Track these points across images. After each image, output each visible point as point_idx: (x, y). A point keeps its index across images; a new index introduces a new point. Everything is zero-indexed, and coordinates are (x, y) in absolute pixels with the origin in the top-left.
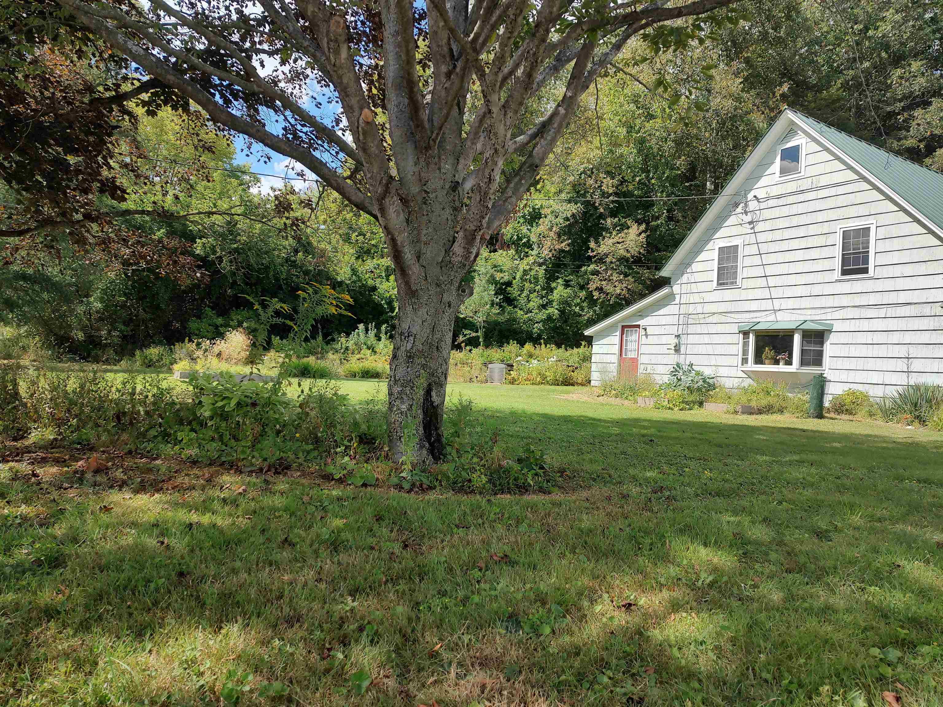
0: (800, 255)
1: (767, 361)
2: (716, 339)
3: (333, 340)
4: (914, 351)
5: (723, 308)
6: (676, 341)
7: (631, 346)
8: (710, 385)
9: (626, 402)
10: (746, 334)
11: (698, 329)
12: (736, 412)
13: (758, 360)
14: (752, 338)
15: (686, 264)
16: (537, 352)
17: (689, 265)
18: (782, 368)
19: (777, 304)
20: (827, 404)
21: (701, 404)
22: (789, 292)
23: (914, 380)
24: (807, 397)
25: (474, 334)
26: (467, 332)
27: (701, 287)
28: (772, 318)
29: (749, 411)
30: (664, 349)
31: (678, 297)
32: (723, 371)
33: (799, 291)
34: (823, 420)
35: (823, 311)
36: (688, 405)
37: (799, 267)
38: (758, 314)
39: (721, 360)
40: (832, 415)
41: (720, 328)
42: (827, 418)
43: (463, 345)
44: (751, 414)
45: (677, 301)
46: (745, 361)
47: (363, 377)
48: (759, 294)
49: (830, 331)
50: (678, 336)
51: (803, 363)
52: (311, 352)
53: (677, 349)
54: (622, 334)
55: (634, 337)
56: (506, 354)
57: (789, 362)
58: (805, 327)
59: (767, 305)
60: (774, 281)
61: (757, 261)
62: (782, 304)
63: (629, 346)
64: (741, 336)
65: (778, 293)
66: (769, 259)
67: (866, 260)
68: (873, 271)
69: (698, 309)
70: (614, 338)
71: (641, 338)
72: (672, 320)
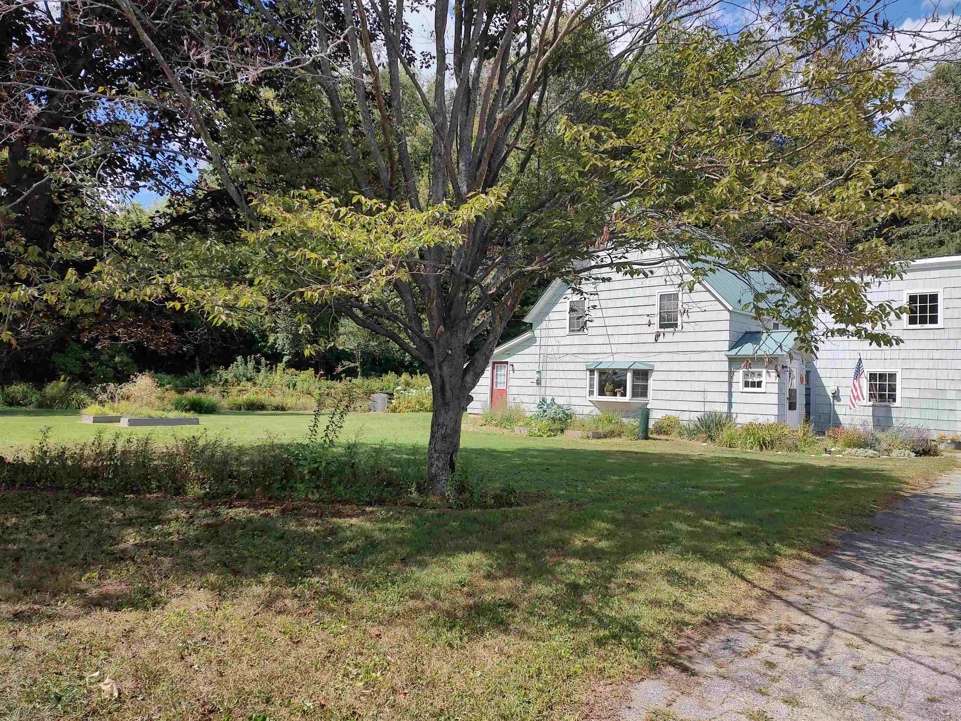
0: (630, 311)
1: (608, 393)
2: (569, 375)
3: (210, 372)
4: (709, 387)
5: (575, 350)
6: (538, 376)
7: (501, 379)
8: (567, 415)
9: (505, 431)
10: (592, 371)
11: (555, 366)
12: (588, 437)
13: (602, 393)
14: (596, 375)
15: (545, 313)
16: (414, 381)
17: (547, 314)
18: (619, 399)
19: (614, 349)
20: (651, 426)
21: (562, 431)
22: (623, 339)
23: (709, 408)
24: (637, 424)
25: (352, 365)
26: (346, 363)
27: (557, 332)
28: (611, 359)
29: (598, 436)
30: (528, 383)
31: (538, 339)
32: (574, 401)
33: (629, 339)
34: (647, 441)
35: (647, 355)
36: (552, 432)
37: (629, 321)
38: (601, 356)
39: (573, 392)
40: (655, 436)
41: (572, 366)
42: (651, 438)
43: (343, 375)
44: (599, 438)
45: (538, 343)
46: (591, 393)
47: (249, 409)
48: (600, 340)
49: (652, 371)
50: (539, 372)
51: (634, 395)
52: (190, 386)
53: (539, 382)
54: (493, 368)
55: (503, 371)
56: (385, 383)
57: (624, 395)
58: (635, 367)
59: (607, 349)
60: (612, 330)
61: (599, 313)
62: (617, 349)
63: (499, 379)
64: (588, 373)
65: (615, 340)
66: (608, 313)
67: (675, 317)
68: (681, 326)
69: (555, 350)
70: (487, 372)
71: (509, 373)
72: (534, 359)
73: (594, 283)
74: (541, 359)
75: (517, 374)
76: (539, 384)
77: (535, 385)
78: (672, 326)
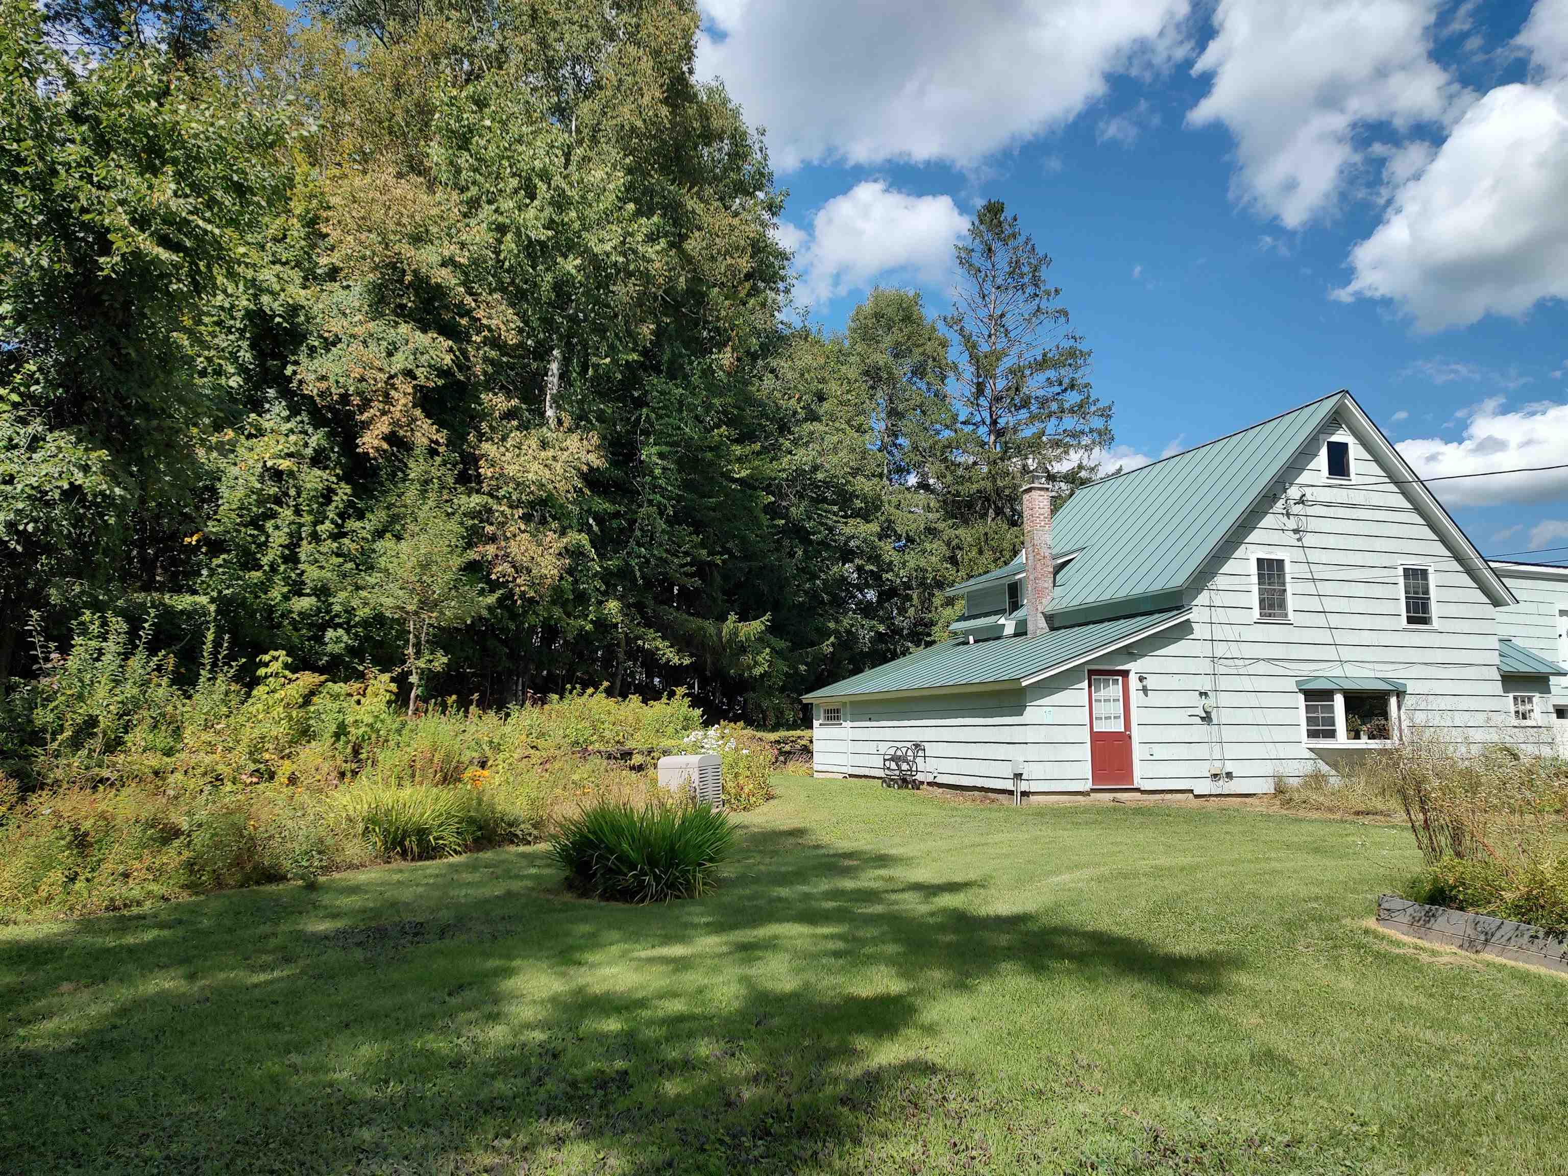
2: (1266, 700)
5: (1271, 651)
7: (1108, 709)
11: (1235, 683)
19: (1343, 653)
27: (1233, 615)
41: (1269, 684)
48: (1316, 636)
50: (1205, 694)
54: (1090, 686)
55: (1113, 692)
59: (1330, 653)
60: (1334, 620)
61: (1310, 588)
62: (1346, 654)
63: (1100, 709)
64: (1302, 697)
65: (1340, 637)
66: (1324, 588)
67: (1425, 607)
68: (1436, 623)
69: (1234, 650)
70: (1078, 694)
71: (1136, 697)
72: (1191, 666)
73: (1296, 531)
74: (1205, 666)
75: (1154, 699)
76: (1207, 718)
77: (1199, 721)
78: (1425, 621)
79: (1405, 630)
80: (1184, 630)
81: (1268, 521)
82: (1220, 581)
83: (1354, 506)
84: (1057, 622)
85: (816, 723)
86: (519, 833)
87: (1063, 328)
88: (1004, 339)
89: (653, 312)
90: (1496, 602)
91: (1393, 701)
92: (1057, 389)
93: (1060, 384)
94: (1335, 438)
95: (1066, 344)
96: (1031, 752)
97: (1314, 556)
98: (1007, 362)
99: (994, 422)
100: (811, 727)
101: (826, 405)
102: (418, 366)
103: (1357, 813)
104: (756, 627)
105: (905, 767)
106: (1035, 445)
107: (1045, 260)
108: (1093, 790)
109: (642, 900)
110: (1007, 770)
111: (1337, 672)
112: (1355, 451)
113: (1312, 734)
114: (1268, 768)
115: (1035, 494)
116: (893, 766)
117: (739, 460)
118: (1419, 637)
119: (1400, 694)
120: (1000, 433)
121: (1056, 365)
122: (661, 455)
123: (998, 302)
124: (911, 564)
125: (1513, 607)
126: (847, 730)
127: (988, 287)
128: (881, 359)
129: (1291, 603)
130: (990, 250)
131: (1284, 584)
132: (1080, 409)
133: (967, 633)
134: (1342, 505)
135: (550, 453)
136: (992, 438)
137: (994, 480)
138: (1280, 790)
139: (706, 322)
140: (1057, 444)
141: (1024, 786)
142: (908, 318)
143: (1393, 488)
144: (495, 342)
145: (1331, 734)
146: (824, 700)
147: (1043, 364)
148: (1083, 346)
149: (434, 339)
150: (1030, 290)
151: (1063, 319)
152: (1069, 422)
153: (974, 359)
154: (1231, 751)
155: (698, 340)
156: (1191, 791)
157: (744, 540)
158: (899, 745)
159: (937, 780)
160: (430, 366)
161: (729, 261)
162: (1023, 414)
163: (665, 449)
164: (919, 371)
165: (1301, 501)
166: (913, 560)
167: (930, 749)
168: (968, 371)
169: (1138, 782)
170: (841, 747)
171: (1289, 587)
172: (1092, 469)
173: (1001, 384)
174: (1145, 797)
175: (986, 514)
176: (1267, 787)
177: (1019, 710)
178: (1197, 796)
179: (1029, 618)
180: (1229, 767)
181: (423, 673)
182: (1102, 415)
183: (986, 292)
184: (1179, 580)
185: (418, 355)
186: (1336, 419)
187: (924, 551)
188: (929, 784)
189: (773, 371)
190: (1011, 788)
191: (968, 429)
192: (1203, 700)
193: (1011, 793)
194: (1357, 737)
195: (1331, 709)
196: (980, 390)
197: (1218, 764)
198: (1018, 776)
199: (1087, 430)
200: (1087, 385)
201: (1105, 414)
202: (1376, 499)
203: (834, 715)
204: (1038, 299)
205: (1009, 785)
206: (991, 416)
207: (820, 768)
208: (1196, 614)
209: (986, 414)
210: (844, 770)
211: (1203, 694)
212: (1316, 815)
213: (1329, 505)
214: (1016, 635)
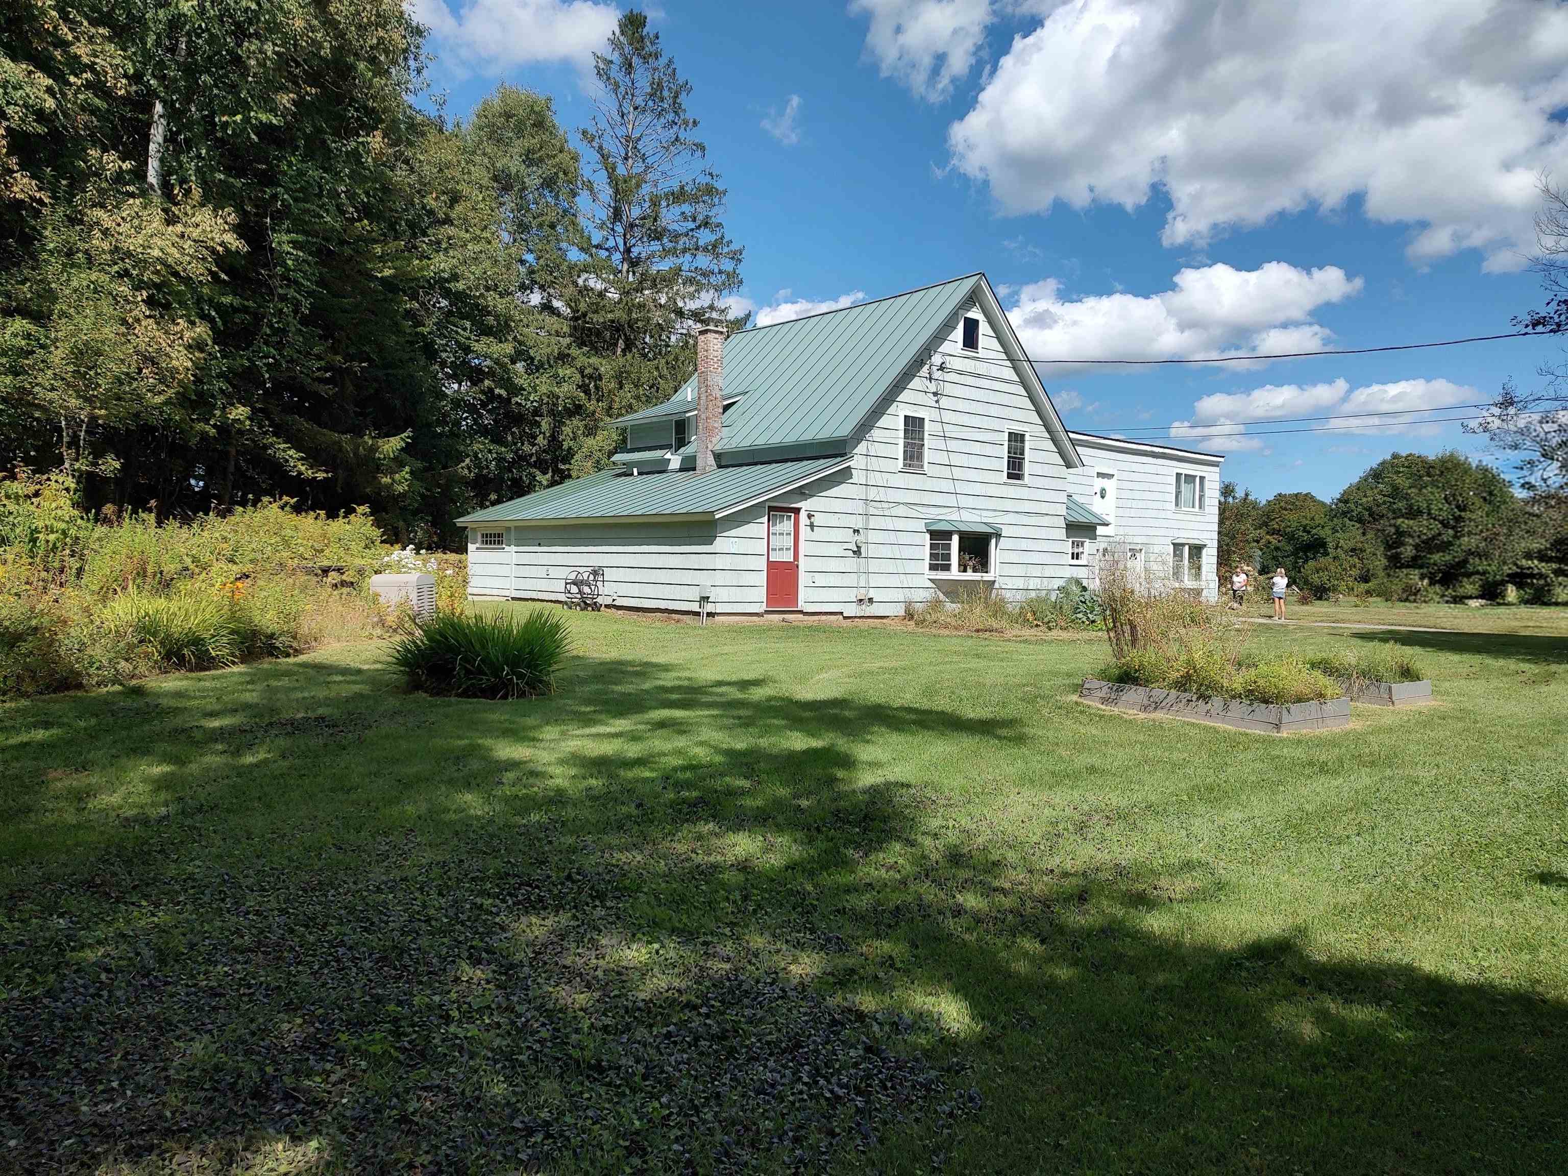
5: (909, 497)
7: (781, 542)
11: (881, 523)
19: (960, 501)
27: (885, 464)
30: (839, 551)
31: (856, 474)
32: (909, 581)
38: (943, 510)
45: (855, 479)
48: (944, 486)
49: (995, 536)
54: (769, 521)
55: (786, 527)
59: (951, 500)
60: (957, 473)
61: (941, 444)
62: (964, 501)
63: (775, 542)
64: (928, 536)
65: (961, 487)
66: (953, 445)
67: (1020, 466)
68: (1027, 479)
69: (882, 495)
70: (759, 528)
71: (804, 531)
72: (848, 506)
73: (935, 394)
74: (860, 507)
75: (819, 534)
76: (857, 552)
77: (850, 554)
78: (1019, 477)
79: (1005, 484)
80: (845, 475)
81: (916, 383)
82: (876, 434)
83: (979, 376)
84: (724, 460)
85: (471, 547)
86: (278, 644)
87: (698, 164)
88: (640, 164)
89: (294, 79)
90: (1069, 465)
91: (993, 541)
92: (692, 225)
93: (694, 220)
94: (970, 315)
95: (704, 180)
96: (719, 578)
97: (947, 417)
98: (646, 189)
99: (628, 251)
100: (464, 550)
101: (459, 208)
102: (8, 103)
103: (978, 631)
104: (392, 445)
105: (586, 590)
106: (667, 280)
107: (686, 87)
108: (767, 612)
109: (505, 697)
110: (694, 593)
111: (955, 517)
112: (984, 328)
113: (933, 567)
114: (900, 596)
115: (710, 336)
116: (574, 589)
117: (381, 258)
118: (1014, 490)
119: (998, 536)
120: (634, 263)
121: (695, 200)
122: (295, 244)
123: (638, 125)
124: (543, 389)
125: (1079, 470)
126: (510, 554)
127: (628, 108)
128: (515, 165)
129: (927, 456)
130: (630, 65)
131: (923, 440)
132: (713, 249)
133: (629, 465)
134: (972, 374)
135: (179, 228)
136: (626, 267)
137: (630, 311)
138: (910, 615)
139: (353, 99)
140: (690, 281)
141: (709, 608)
142: (540, 124)
143: (1008, 363)
144: (98, 87)
145: (947, 568)
146: (483, 524)
147: (678, 196)
148: (719, 185)
149: (30, 73)
150: (671, 116)
151: (699, 153)
152: (704, 261)
153: (613, 179)
154: (875, 581)
155: (342, 118)
156: (842, 613)
157: (381, 348)
158: (581, 570)
159: (615, 603)
160: (26, 106)
161: (381, 33)
162: (656, 246)
163: (301, 238)
164: (549, 183)
165: (942, 368)
166: (544, 385)
167: (609, 574)
168: (606, 193)
169: (802, 605)
170: (504, 571)
171: (926, 442)
172: (723, 311)
173: (636, 212)
174: (806, 618)
175: (616, 345)
176: (900, 610)
177: (709, 539)
178: (845, 618)
179: (698, 455)
180: (872, 594)
181: (80, 476)
182: (732, 258)
183: (625, 111)
184: (845, 431)
185: (10, 90)
186: (973, 298)
187: (556, 376)
188: (606, 606)
189: (406, 162)
190: (698, 610)
191: (603, 254)
192: (856, 537)
193: (697, 614)
194: (965, 571)
195: (948, 547)
196: (617, 215)
197: (863, 591)
198: (705, 599)
199: (716, 270)
200: (719, 225)
201: (736, 257)
202: (995, 371)
203: (494, 539)
204: (675, 128)
205: (695, 607)
206: (625, 244)
207: (475, 591)
208: (856, 462)
209: (620, 241)
210: (507, 593)
211: (856, 531)
212: (947, 632)
213: (960, 373)
214: (681, 470)
